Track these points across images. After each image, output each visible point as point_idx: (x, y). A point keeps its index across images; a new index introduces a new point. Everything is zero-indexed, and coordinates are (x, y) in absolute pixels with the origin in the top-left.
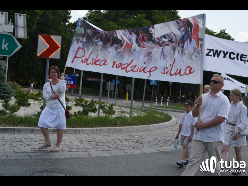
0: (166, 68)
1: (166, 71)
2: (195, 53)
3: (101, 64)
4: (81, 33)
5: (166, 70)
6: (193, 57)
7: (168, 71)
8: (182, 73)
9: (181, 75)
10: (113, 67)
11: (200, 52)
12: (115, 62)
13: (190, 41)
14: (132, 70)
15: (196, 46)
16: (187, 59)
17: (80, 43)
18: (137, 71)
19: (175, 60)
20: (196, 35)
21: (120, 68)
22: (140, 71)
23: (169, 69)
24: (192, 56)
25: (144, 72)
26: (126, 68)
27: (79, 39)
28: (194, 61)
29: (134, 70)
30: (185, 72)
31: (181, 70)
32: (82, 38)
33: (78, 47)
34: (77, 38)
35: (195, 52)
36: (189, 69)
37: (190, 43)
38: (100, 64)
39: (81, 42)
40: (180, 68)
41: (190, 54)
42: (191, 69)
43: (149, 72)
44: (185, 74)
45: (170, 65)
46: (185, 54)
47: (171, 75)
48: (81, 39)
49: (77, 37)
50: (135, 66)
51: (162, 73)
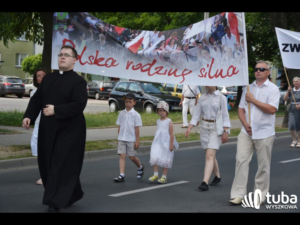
0: (203, 70)
1: (204, 74)
2: (237, 51)
3: (108, 65)
4: (65, 19)
5: (204, 71)
6: (236, 55)
7: (206, 73)
8: (223, 75)
9: (223, 77)
10: (127, 68)
11: (242, 49)
12: (132, 62)
13: (230, 36)
14: (157, 73)
15: (237, 42)
16: (229, 57)
17: (64, 33)
18: (165, 74)
19: (213, 60)
20: (235, 30)
21: (140, 70)
22: (169, 75)
23: (207, 70)
24: (233, 53)
25: (175, 76)
26: (148, 70)
27: (62, 28)
28: (237, 60)
29: (160, 72)
30: (228, 73)
31: (222, 70)
32: (68, 26)
33: (63, 40)
34: (59, 27)
35: (237, 49)
36: (232, 69)
37: (230, 39)
38: (106, 65)
39: (66, 31)
40: (221, 69)
41: (231, 52)
42: (234, 69)
43: (182, 76)
44: (228, 75)
45: (208, 65)
46: (226, 52)
47: (211, 78)
48: (65, 27)
49: (59, 25)
50: (162, 68)
51: (199, 76)
